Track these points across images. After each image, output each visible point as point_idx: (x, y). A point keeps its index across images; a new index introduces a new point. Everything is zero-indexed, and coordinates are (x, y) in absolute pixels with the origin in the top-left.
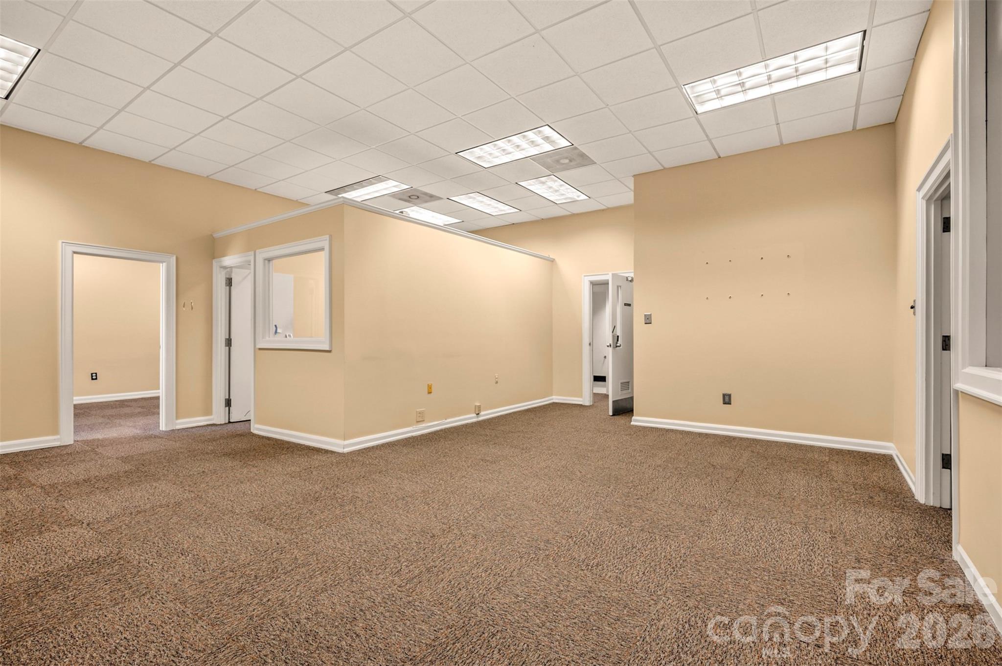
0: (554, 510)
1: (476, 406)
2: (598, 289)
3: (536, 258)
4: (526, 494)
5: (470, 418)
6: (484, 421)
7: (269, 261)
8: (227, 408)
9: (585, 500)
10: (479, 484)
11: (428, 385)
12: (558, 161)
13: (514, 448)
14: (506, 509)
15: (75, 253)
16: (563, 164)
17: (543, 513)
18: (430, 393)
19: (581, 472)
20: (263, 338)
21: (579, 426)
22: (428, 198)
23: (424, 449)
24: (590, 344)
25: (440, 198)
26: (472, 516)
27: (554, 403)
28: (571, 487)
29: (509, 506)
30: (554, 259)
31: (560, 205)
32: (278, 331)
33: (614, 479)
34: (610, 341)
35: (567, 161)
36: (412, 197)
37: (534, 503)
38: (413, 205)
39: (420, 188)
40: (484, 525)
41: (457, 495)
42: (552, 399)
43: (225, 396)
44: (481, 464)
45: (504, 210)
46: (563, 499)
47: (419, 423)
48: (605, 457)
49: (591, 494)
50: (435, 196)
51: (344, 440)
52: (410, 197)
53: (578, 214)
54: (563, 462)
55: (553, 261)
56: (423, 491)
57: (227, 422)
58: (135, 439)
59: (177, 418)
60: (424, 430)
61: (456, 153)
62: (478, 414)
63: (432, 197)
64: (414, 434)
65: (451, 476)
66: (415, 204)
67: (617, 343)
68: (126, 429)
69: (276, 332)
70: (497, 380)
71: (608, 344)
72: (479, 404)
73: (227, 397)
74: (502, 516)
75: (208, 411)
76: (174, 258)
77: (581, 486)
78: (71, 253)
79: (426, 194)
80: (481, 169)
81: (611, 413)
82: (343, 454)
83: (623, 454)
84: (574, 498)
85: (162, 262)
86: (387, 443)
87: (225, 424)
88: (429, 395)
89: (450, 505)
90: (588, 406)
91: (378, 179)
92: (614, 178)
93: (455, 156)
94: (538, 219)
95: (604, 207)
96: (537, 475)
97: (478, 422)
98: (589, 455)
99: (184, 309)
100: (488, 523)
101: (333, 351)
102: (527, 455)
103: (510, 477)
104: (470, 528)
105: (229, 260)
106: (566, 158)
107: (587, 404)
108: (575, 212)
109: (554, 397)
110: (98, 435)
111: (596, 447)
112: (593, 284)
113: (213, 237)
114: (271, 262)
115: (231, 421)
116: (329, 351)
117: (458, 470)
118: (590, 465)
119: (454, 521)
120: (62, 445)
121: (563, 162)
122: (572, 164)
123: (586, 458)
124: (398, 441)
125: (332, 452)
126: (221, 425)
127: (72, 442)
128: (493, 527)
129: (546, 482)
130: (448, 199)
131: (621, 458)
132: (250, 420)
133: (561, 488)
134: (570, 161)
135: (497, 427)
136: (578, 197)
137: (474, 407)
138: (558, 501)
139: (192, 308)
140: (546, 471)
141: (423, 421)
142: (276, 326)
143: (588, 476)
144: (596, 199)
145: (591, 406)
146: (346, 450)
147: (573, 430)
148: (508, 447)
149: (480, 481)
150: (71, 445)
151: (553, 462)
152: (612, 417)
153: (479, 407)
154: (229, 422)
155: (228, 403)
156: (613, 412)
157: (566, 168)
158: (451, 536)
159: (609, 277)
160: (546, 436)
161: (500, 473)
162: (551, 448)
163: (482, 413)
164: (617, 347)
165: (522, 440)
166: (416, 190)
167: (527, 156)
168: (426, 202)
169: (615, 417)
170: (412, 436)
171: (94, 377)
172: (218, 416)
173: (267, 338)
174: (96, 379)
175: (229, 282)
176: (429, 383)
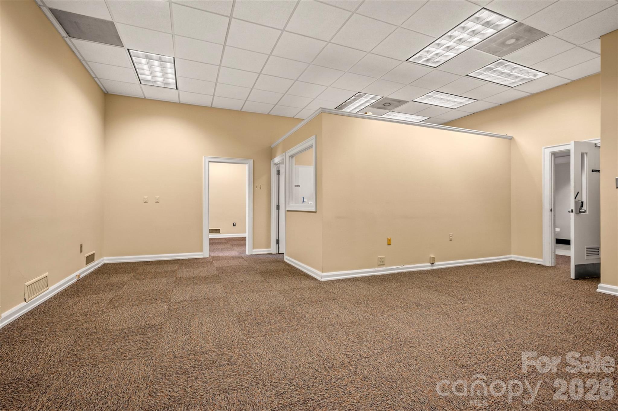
0: (459, 372)
1: (430, 257)
2: (560, 161)
3: (492, 138)
4: (439, 346)
5: (426, 266)
6: (437, 270)
7: (292, 157)
8: (278, 245)
9: (502, 370)
10: (401, 325)
11: (388, 238)
12: (503, 44)
13: (451, 297)
14: (410, 357)
15: (209, 162)
16: (510, 45)
17: (446, 372)
18: (389, 244)
19: (511, 335)
20: (289, 204)
21: (530, 285)
22: (397, 103)
23: (376, 287)
24: (551, 210)
25: (405, 102)
26: (375, 356)
27: (512, 261)
28: (491, 349)
29: (414, 354)
30: (513, 137)
31: (515, 88)
32: (305, 201)
33: (550, 351)
34: (572, 206)
35: (513, 41)
36: (385, 105)
37: (442, 358)
38: (389, 111)
39: (388, 97)
40: (380, 369)
41: (376, 331)
42: (511, 257)
43: (276, 238)
44: (413, 307)
45: (461, 103)
46: (476, 360)
47: (380, 266)
48: (549, 323)
49: (513, 364)
50: (403, 101)
51: (323, 273)
52: (384, 105)
53: (537, 94)
54: (495, 320)
55: (511, 139)
56: (352, 322)
57: (277, 253)
58: (234, 258)
59: (253, 248)
60: (384, 271)
61: (407, 60)
62: (433, 264)
63: (400, 102)
64: (376, 274)
65: (382, 313)
66: (390, 110)
67: (581, 209)
68: (234, 252)
69: (303, 201)
70: (451, 238)
71: (570, 210)
72: (432, 256)
73: (278, 239)
74: (401, 364)
75: (268, 246)
76: (252, 161)
77: (504, 350)
78: (207, 162)
79: (395, 100)
80: (432, 69)
81: (573, 276)
82: (321, 281)
83: (575, 323)
84: (489, 364)
85: (247, 163)
86: (353, 278)
87: (277, 254)
88: (389, 246)
89: (364, 340)
90: (548, 267)
91: (359, 95)
92: (575, 46)
93: (406, 63)
94: (497, 105)
95: (567, 81)
96: (460, 329)
97: (432, 270)
98: (529, 318)
99: (257, 189)
100: (385, 367)
101: (317, 212)
102: (461, 305)
103: (432, 324)
104: (366, 368)
105: (277, 160)
106: (512, 38)
107: (548, 264)
108: (534, 92)
109: (512, 255)
110: (221, 254)
111: (542, 310)
112: (555, 155)
113: (271, 148)
114: (293, 158)
115: (280, 252)
116: (315, 212)
117: (391, 309)
118: (526, 328)
119: (357, 357)
120: (204, 257)
121: (509, 43)
122: (520, 42)
123: (524, 320)
124: (362, 278)
125: (316, 279)
126: (274, 254)
127: (208, 257)
128: (387, 373)
129: (466, 338)
130: (412, 101)
131: (570, 327)
132: (283, 253)
133: (479, 348)
134: (517, 39)
135: (446, 276)
136: (535, 75)
137: (429, 258)
138: (469, 362)
139: (261, 188)
140: (472, 325)
141: (384, 265)
142: (303, 197)
143: (519, 341)
144: (555, 74)
145: (552, 267)
146: (323, 279)
147: (521, 288)
148: (446, 295)
149: (404, 322)
150: (207, 258)
151: (484, 317)
152: (575, 281)
153: (434, 258)
154: (279, 253)
155: (278, 242)
156: (576, 276)
157: (514, 48)
158: (345, 372)
159: (571, 147)
160: (489, 290)
161: (426, 318)
162: (489, 303)
163: (436, 263)
164: (580, 212)
165: (463, 290)
166: (387, 99)
167: (471, 46)
168: (397, 106)
169: (578, 281)
170: (374, 275)
171: (234, 225)
172: (273, 250)
173: (291, 204)
174: (235, 226)
175: (278, 172)
176: (389, 237)
